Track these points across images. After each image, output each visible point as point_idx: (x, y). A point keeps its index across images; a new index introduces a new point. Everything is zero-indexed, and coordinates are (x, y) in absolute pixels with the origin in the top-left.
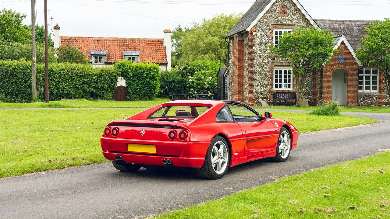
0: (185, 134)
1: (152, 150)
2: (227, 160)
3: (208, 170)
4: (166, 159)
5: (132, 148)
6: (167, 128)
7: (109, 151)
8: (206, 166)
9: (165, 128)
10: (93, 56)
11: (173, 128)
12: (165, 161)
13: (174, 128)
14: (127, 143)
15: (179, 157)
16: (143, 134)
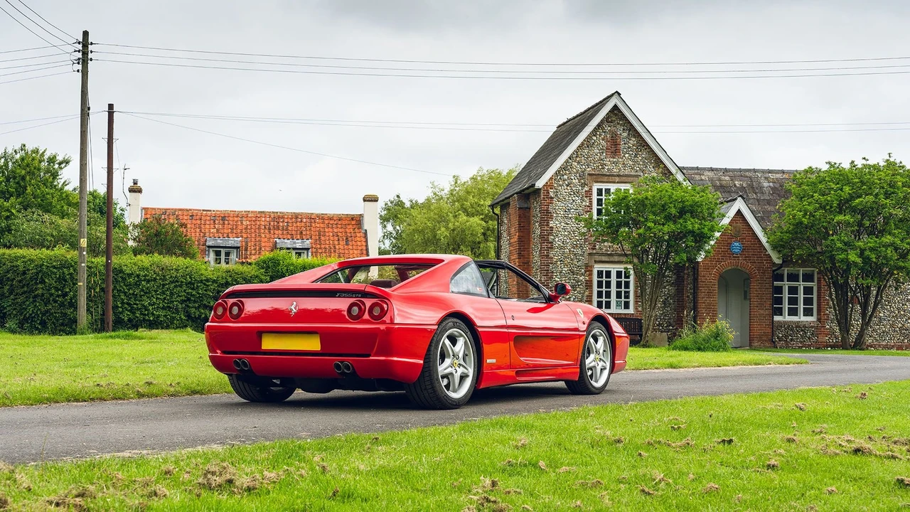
0: (382, 308)
1: (313, 344)
2: (471, 372)
3: (430, 387)
4: (342, 362)
5: (269, 343)
6: (344, 297)
7: (223, 352)
8: (427, 379)
9: (339, 297)
10: (211, 250)
11: (358, 297)
12: (338, 367)
13: (360, 296)
14: (260, 333)
15: (369, 356)
16: (295, 310)
